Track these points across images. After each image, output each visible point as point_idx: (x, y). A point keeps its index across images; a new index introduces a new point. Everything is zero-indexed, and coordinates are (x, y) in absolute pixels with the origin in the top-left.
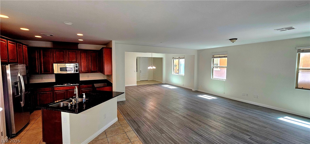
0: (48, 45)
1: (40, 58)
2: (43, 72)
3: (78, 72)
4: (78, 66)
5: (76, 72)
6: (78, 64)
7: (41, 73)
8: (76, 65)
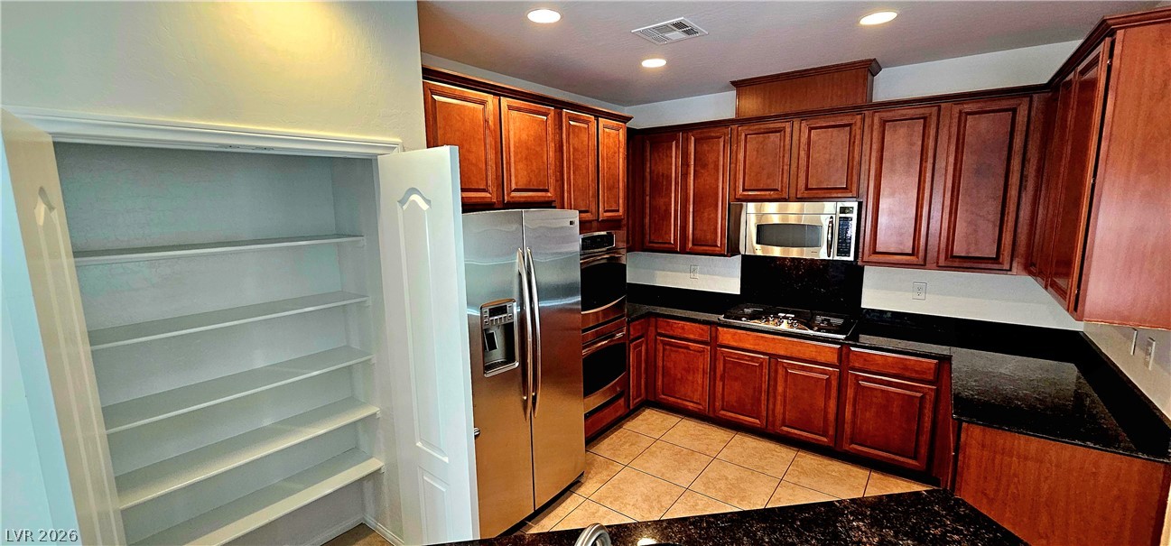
0: (719, 106)
1: (685, 175)
2: (690, 245)
3: (851, 258)
4: (854, 215)
5: (837, 258)
6: (855, 205)
7: (684, 251)
8: (843, 210)
